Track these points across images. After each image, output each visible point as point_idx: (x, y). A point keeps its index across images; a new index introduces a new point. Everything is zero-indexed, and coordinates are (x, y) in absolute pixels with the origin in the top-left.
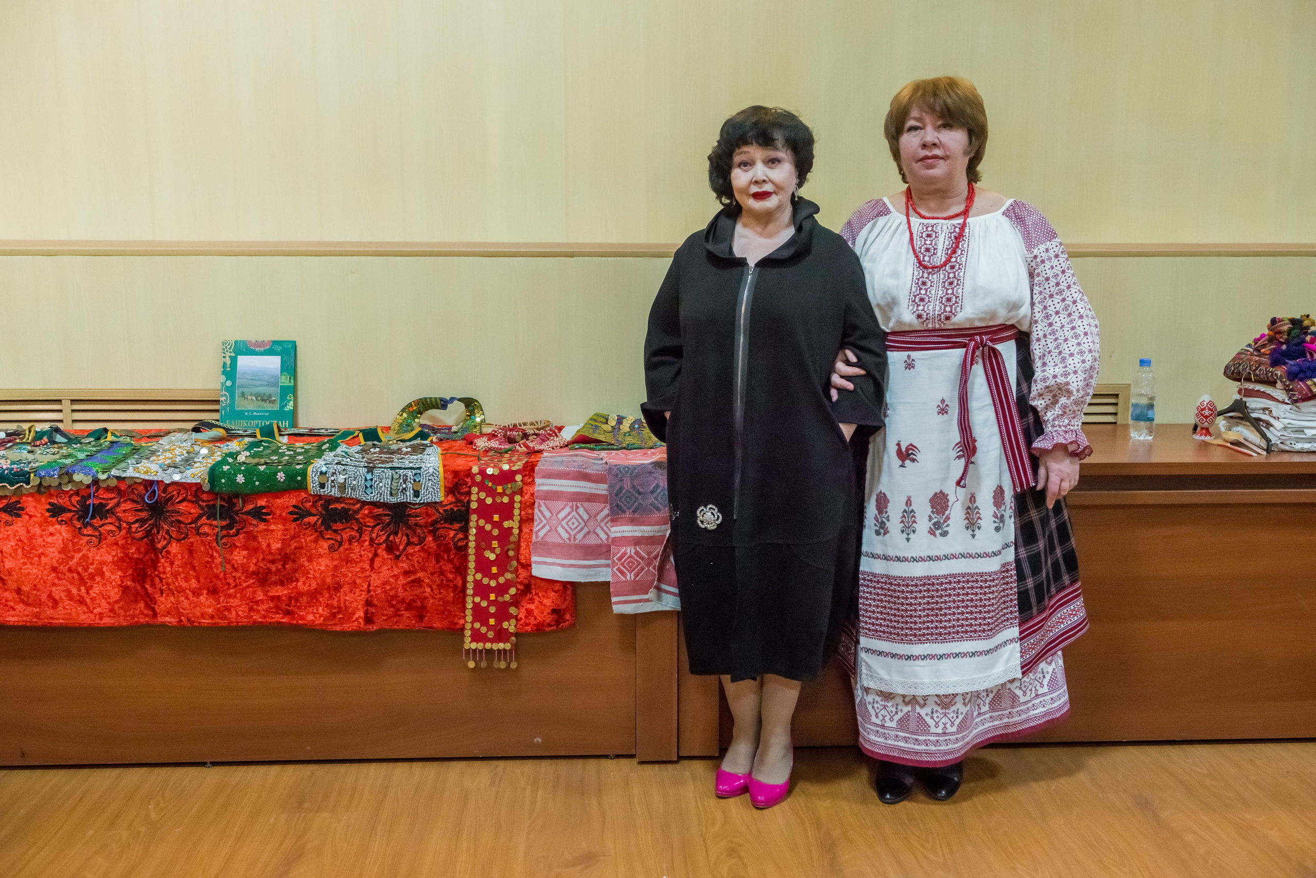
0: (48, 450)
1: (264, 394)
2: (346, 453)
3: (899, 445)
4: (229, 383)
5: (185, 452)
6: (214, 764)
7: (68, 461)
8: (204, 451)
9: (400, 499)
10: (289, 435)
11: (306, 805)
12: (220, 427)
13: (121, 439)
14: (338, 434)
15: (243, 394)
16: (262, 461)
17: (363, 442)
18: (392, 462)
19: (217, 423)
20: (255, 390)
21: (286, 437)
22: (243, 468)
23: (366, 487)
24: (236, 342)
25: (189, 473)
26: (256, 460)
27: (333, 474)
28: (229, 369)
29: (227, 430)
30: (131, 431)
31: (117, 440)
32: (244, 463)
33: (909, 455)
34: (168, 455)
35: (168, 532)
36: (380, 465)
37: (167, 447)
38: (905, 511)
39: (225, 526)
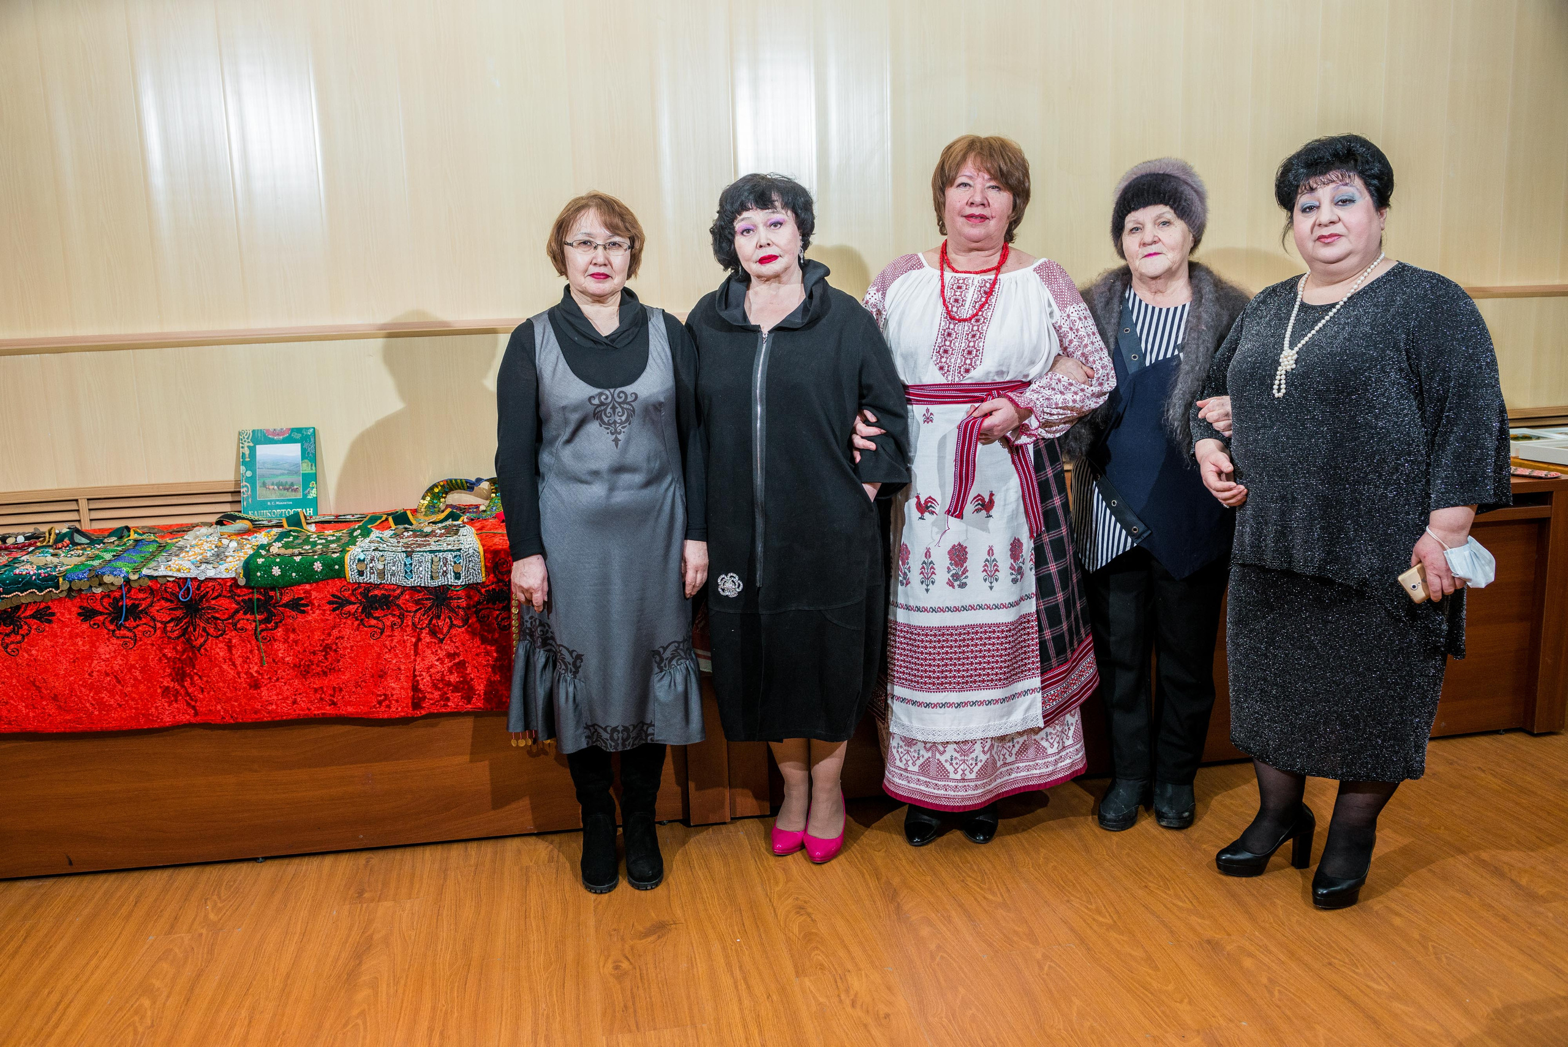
0: (72, 553)
1: (286, 483)
2: (381, 538)
3: (918, 497)
4: (249, 474)
5: (213, 547)
6: (266, 859)
7: (96, 563)
8: (234, 544)
9: (440, 581)
10: (315, 523)
11: (366, 895)
12: (243, 519)
13: (144, 537)
14: (365, 519)
15: (264, 485)
16: (296, 551)
17: (393, 527)
18: (429, 545)
19: (240, 514)
20: (276, 480)
21: (314, 525)
22: (278, 560)
23: (406, 572)
24: (253, 431)
25: (222, 568)
26: (289, 551)
27: (372, 560)
28: (248, 459)
29: (251, 521)
30: (153, 527)
31: (140, 537)
32: (279, 555)
33: (928, 508)
34: (197, 550)
35: (204, 630)
36: (418, 549)
37: (194, 542)
38: (924, 563)
39: (263, 620)
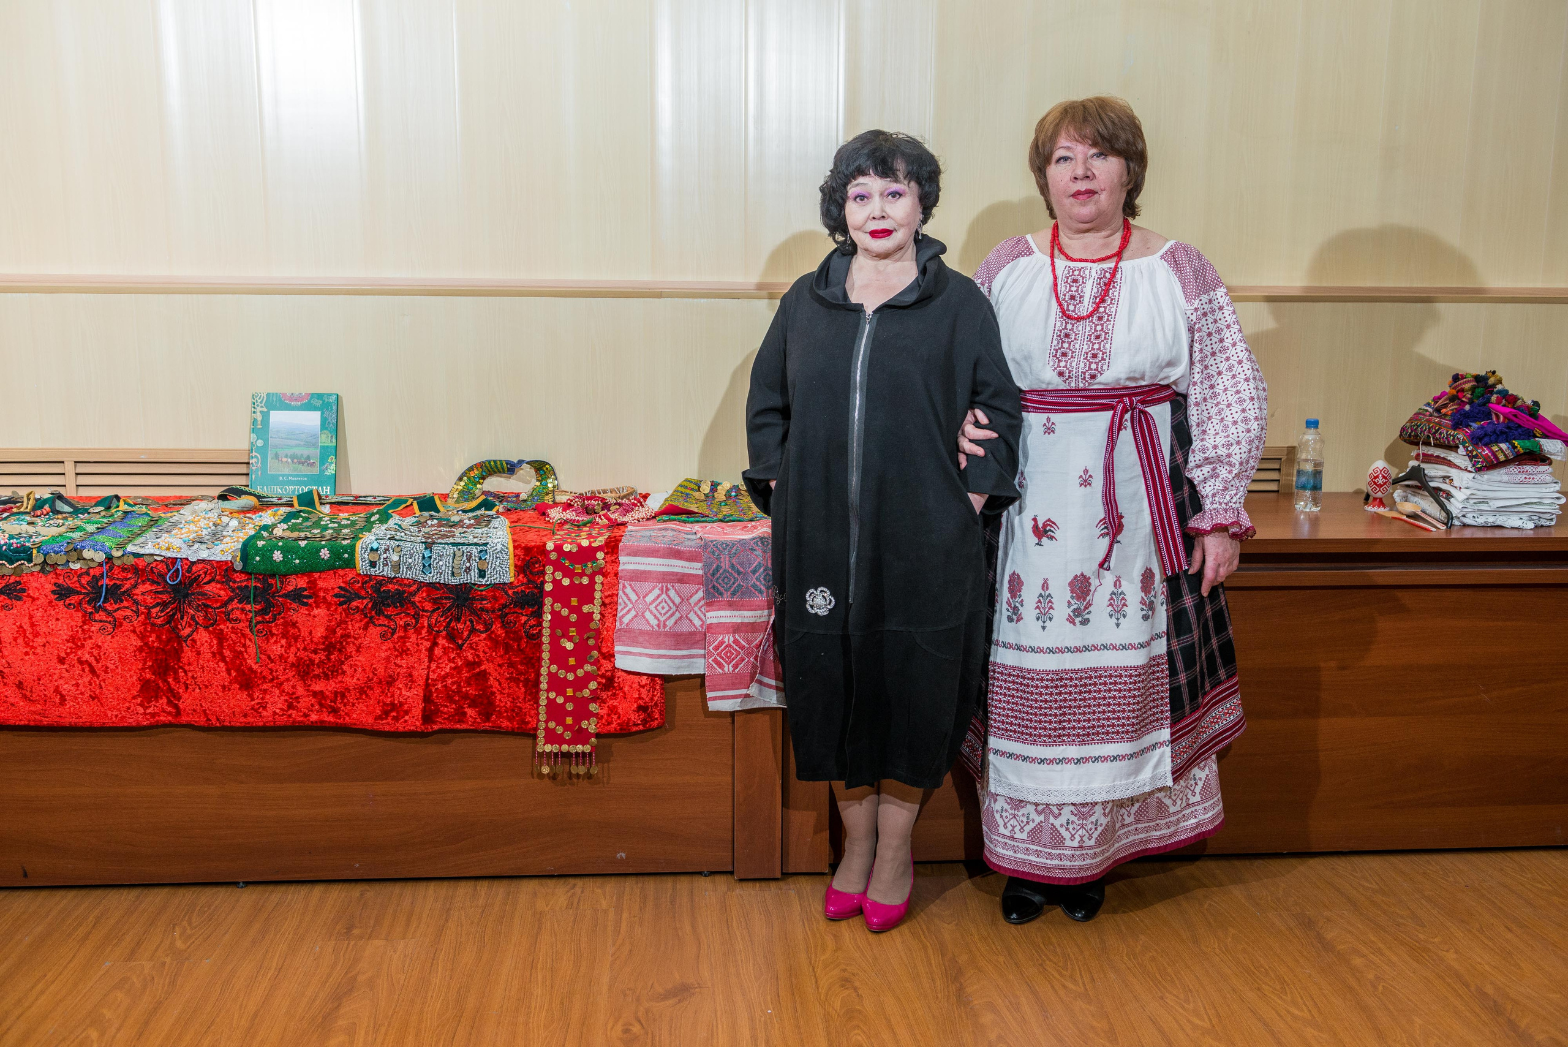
0: (51, 522)
1: (302, 455)
2: (400, 526)
3: (1035, 520)
4: (260, 443)
5: (211, 524)
6: (247, 884)
7: (76, 535)
8: (234, 523)
9: (463, 579)
10: (331, 503)
11: (356, 931)
12: (250, 494)
13: (135, 508)
14: (388, 503)
15: (276, 456)
16: (303, 535)
17: (418, 513)
18: (453, 536)
19: (247, 489)
20: (290, 452)
21: (328, 506)
22: (280, 544)
23: (424, 566)
24: (268, 395)
25: (218, 548)
26: (295, 534)
27: (386, 550)
28: (260, 427)
29: (259, 497)
30: (147, 498)
31: (130, 509)
32: (282, 538)
33: (1046, 532)
34: (192, 527)
35: (193, 618)
36: (440, 541)
37: (190, 518)
38: (1041, 595)
39: (260, 610)
